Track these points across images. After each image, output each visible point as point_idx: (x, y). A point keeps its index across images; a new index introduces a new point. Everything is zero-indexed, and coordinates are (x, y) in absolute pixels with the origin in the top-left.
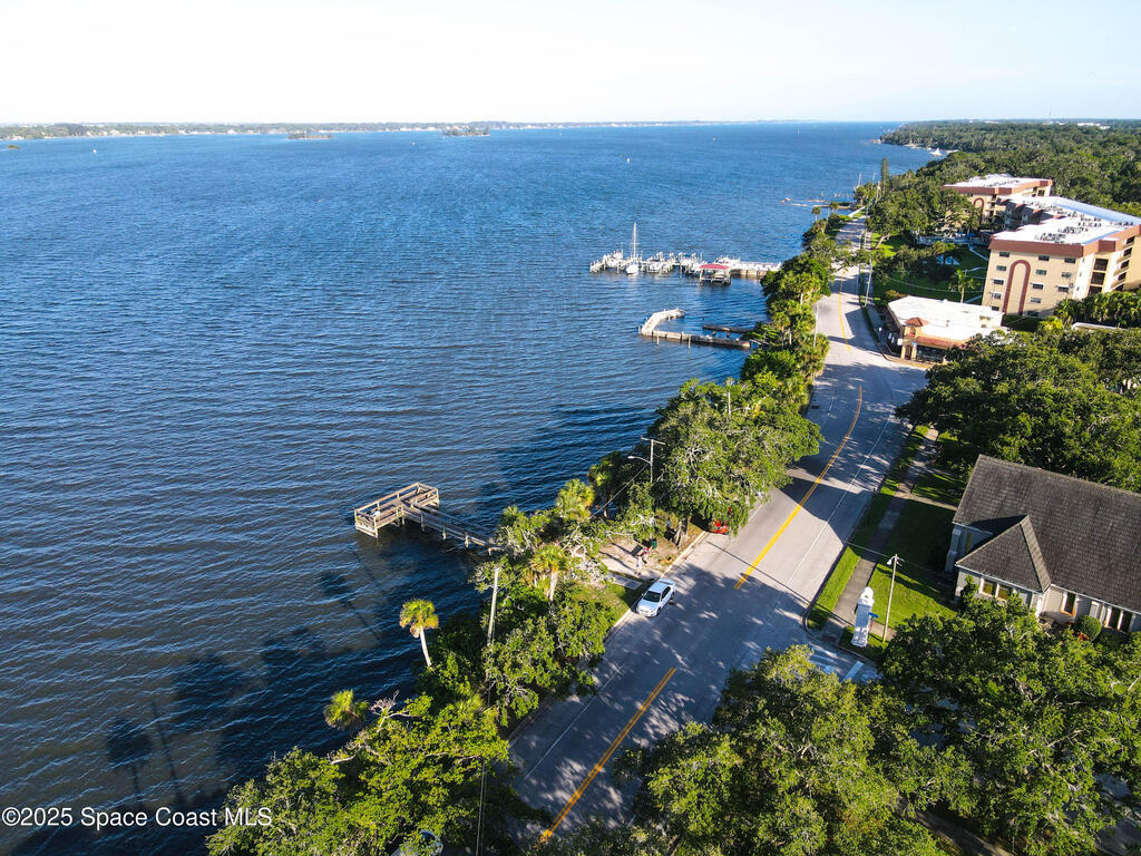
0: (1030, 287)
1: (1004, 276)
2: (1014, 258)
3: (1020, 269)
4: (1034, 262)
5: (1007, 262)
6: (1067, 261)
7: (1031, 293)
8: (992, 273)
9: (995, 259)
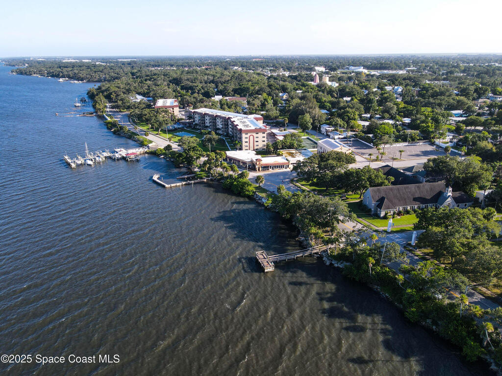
0: (255, 142)
1: (247, 140)
2: (249, 134)
3: (251, 137)
4: (254, 134)
5: (248, 136)
6: (263, 133)
7: (256, 144)
8: (244, 140)
9: (244, 136)
